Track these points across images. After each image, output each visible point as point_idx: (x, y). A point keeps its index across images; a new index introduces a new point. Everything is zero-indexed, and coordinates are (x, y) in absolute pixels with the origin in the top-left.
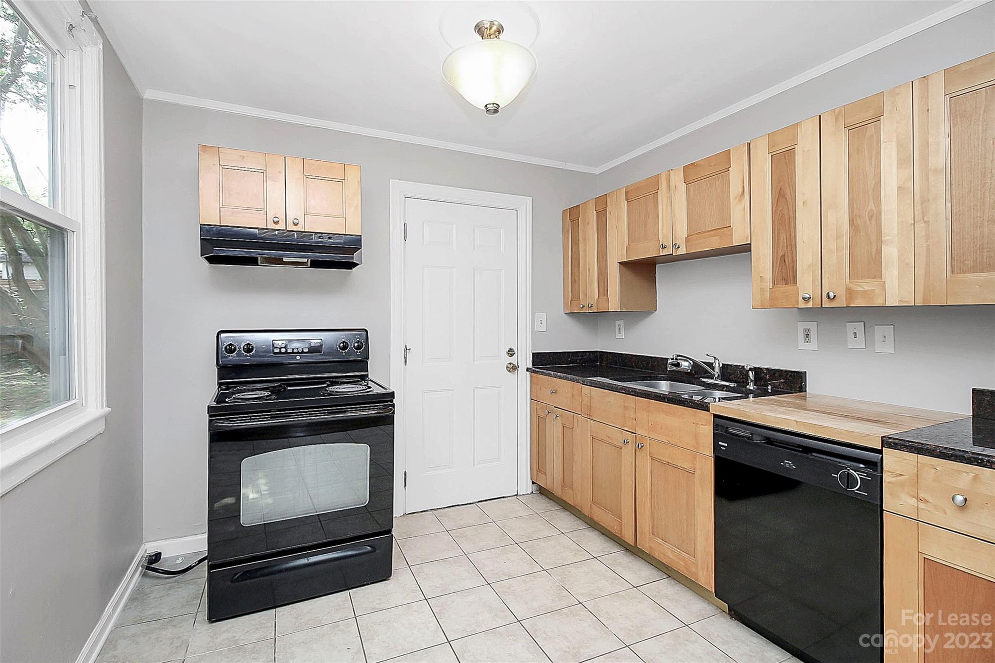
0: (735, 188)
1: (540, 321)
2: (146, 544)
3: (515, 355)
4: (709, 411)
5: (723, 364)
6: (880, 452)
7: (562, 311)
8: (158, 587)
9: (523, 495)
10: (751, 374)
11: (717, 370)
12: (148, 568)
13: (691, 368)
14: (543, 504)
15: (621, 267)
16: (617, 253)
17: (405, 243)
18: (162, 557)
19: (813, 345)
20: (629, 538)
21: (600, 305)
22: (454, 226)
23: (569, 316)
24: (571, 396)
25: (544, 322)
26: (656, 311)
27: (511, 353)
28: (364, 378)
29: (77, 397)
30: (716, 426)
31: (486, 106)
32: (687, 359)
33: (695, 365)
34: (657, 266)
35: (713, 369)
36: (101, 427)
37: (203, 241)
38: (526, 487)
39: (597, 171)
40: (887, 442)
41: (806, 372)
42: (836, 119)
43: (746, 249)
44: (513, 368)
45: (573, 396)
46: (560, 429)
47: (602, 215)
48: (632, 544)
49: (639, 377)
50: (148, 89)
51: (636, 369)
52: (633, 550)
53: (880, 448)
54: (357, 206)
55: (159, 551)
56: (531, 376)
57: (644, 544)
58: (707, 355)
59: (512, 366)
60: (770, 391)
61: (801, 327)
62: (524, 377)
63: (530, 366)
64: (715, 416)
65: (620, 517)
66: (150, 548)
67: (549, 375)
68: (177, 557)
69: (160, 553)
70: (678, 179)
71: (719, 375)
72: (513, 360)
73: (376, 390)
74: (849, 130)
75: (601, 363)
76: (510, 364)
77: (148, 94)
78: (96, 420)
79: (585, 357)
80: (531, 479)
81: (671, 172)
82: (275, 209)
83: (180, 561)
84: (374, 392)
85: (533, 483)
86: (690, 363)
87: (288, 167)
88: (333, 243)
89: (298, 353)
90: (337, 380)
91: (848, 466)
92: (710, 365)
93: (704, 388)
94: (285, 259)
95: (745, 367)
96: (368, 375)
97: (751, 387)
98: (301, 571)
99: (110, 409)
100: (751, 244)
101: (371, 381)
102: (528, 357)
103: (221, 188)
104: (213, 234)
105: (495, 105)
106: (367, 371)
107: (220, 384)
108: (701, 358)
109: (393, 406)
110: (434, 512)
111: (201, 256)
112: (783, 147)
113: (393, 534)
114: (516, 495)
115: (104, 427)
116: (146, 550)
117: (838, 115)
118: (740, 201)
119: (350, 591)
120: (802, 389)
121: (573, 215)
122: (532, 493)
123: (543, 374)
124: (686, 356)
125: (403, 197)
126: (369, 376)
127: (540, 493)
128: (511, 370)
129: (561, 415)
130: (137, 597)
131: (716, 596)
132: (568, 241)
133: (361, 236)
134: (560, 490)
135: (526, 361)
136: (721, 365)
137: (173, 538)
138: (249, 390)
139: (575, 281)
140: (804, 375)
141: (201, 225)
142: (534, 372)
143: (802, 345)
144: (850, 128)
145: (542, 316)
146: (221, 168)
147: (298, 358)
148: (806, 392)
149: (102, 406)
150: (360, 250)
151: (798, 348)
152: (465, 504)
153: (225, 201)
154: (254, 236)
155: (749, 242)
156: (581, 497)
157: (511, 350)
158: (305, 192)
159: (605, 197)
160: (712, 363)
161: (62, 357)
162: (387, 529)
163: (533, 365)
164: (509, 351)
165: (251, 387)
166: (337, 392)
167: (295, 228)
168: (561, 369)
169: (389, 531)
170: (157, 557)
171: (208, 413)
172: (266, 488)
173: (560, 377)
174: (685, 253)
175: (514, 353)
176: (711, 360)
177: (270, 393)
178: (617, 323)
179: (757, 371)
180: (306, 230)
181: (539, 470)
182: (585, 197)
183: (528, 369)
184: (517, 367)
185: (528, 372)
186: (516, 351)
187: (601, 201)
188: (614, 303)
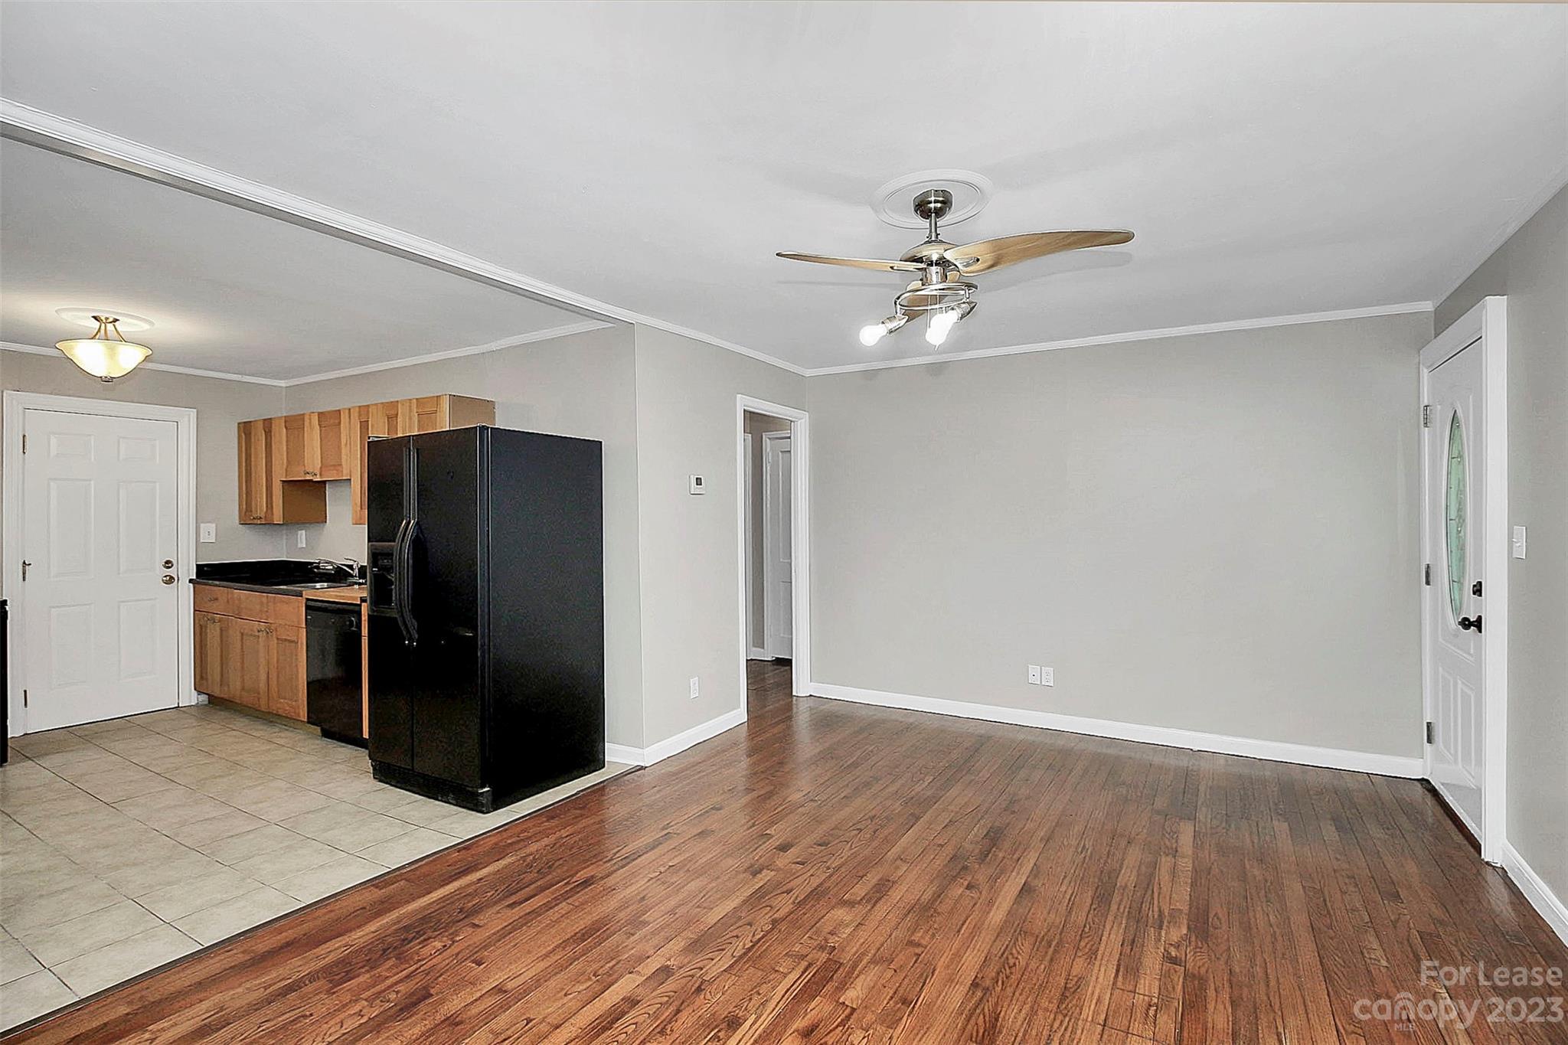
1: (206, 532)
3: (175, 566)
7: (237, 522)
9: (186, 706)
11: (356, 570)
13: (332, 570)
15: (286, 487)
16: (279, 475)
17: (23, 457)
21: (267, 517)
22: (93, 437)
23: (244, 526)
25: (213, 534)
26: (325, 522)
27: (168, 564)
30: (308, 607)
35: (352, 569)
38: (190, 697)
44: (170, 581)
45: (228, 601)
46: (218, 632)
47: (268, 433)
56: (194, 588)
57: (274, 708)
58: (347, 559)
59: (168, 578)
62: (186, 592)
63: (194, 577)
64: (308, 600)
65: (258, 693)
70: (315, 421)
71: (357, 575)
72: (172, 572)
76: (167, 576)
80: (196, 688)
81: (312, 414)
85: (199, 692)
86: (333, 566)
92: (351, 567)
102: (191, 568)
105: (109, 378)
108: (340, 561)
121: (246, 429)
122: (198, 704)
123: (209, 584)
124: (328, 560)
125: (21, 408)
127: (209, 703)
128: (169, 583)
129: (219, 620)
135: (187, 571)
139: (248, 493)
142: (198, 583)
145: (208, 527)
157: (168, 562)
159: (270, 420)
163: (197, 577)
164: (166, 563)
173: (217, 586)
175: (173, 565)
176: (351, 563)
181: (202, 678)
182: (255, 415)
183: (191, 581)
184: (176, 579)
185: (191, 585)
186: (175, 563)
187: (268, 423)
188: (278, 516)
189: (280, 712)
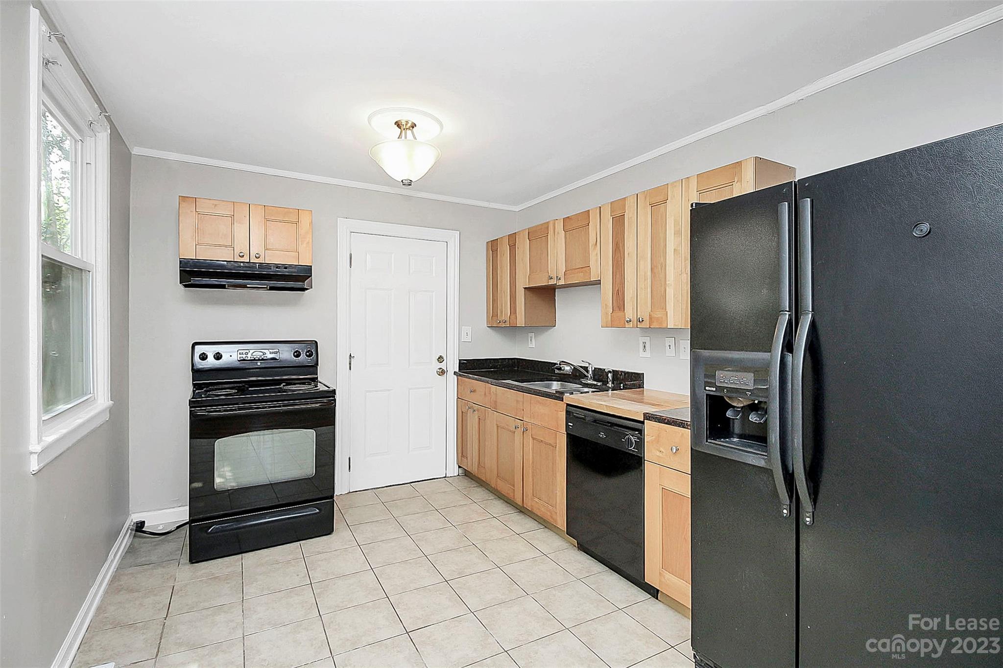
0: (592, 241)
1: (466, 334)
2: (132, 515)
3: (445, 361)
4: (563, 401)
5: (595, 368)
6: (643, 423)
7: (486, 325)
8: (146, 544)
9: (451, 477)
10: (610, 375)
11: (591, 373)
12: (136, 531)
13: (571, 371)
14: (466, 482)
15: (526, 291)
16: (522, 282)
17: (350, 270)
18: (146, 525)
19: (647, 354)
20: (519, 501)
21: (511, 322)
22: (393, 255)
23: (493, 329)
24: (483, 393)
25: (470, 334)
26: (555, 326)
27: (440, 359)
28: (315, 380)
29: (92, 393)
30: (568, 413)
31: (402, 181)
32: (568, 364)
33: (575, 369)
34: (556, 290)
35: (588, 371)
36: (107, 417)
37: (181, 272)
38: (453, 470)
39: (516, 209)
40: (648, 417)
41: (643, 374)
42: (646, 198)
43: (598, 283)
44: (442, 372)
45: (485, 394)
46: (477, 420)
47: (513, 247)
48: (521, 505)
49: (538, 379)
50: (136, 147)
51: (542, 373)
52: (522, 510)
53: (642, 420)
54: (308, 243)
55: (143, 520)
56: (457, 379)
57: (528, 505)
58: (583, 361)
59: (441, 370)
60: (622, 388)
61: (642, 340)
62: (452, 379)
63: (457, 370)
64: (568, 405)
65: (514, 486)
66: (136, 518)
67: (470, 378)
68: (159, 525)
69: (144, 522)
70: (560, 226)
71: (591, 377)
72: (443, 366)
73: (321, 388)
74: (652, 207)
75: (518, 368)
76: (440, 368)
77: (136, 151)
78: (103, 411)
79: (505, 363)
80: (457, 464)
81: (556, 221)
82: (241, 246)
83: (161, 527)
84: (321, 389)
85: (459, 467)
86: (571, 367)
87: (252, 213)
88: (288, 272)
89: (259, 360)
90: (291, 381)
91: (630, 434)
92: (586, 369)
93: (581, 386)
94: (248, 286)
95: (606, 370)
96: (317, 377)
97: (610, 385)
98: (262, 526)
99: (113, 402)
100: (600, 280)
101: (320, 382)
102: (455, 363)
103: (197, 230)
104: (190, 266)
105: (409, 181)
106: (317, 374)
107: (194, 385)
108: (577, 363)
109: (335, 400)
110: (374, 490)
111: (180, 283)
112: (618, 213)
113: (335, 500)
114: (444, 477)
115: (108, 416)
116: (132, 520)
117: (646, 195)
118: (595, 249)
119: (301, 542)
120: (641, 386)
121: (493, 246)
122: (459, 475)
123: (466, 377)
124: (566, 361)
125: (348, 233)
126: (319, 379)
127: (465, 475)
128: (441, 374)
129: (478, 410)
130: (131, 550)
131: (567, 534)
132: (490, 268)
133: (311, 266)
134: (476, 470)
135: (453, 366)
136: (593, 369)
137: (154, 511)
138: (219, 389)
139: (495, 301)
140: (642, 376)
141: (180, 259)
142: (460, 375)
143: (642, 354)
144: (652, 205)
145: (467, 329)
146: (197, 214)
147: (259, 364)
148: (643, 388)
149: (108, 401)
150: (310, 278)
151: (639, 355)
152: (401, 484)
153: (200, 240)
154: (222, 266)
155: (599, 279)
156: (489, 475)
157: (441, 357)
158: (266, 231)
159: (514, 235)
160: (587, 367)
161: (80, 364)
162: (330, 494)
163: (459, 370)
164: (439, 358)
165: (220, 386)
166: (289, 390)
167: (257, 261)
168: (482, 373)
169: (332, 497)
170: (143, 523)
171: (189, 405)
172: (230, 474)
173: (476, 379)
174: (564, 284)
175: (443, 360)
176: (587, 365)
177: (236, 391)
178: (530, 335)
179: (615, 373)
180: (266, 262)
181: (463, 456)
182: (501, 233)
183: (455, 373)
184: (446, 371)
185: (455, 376)
186: (445, 358)
187: (512, 238)
188: (521, 321)
189: (535, 511)
